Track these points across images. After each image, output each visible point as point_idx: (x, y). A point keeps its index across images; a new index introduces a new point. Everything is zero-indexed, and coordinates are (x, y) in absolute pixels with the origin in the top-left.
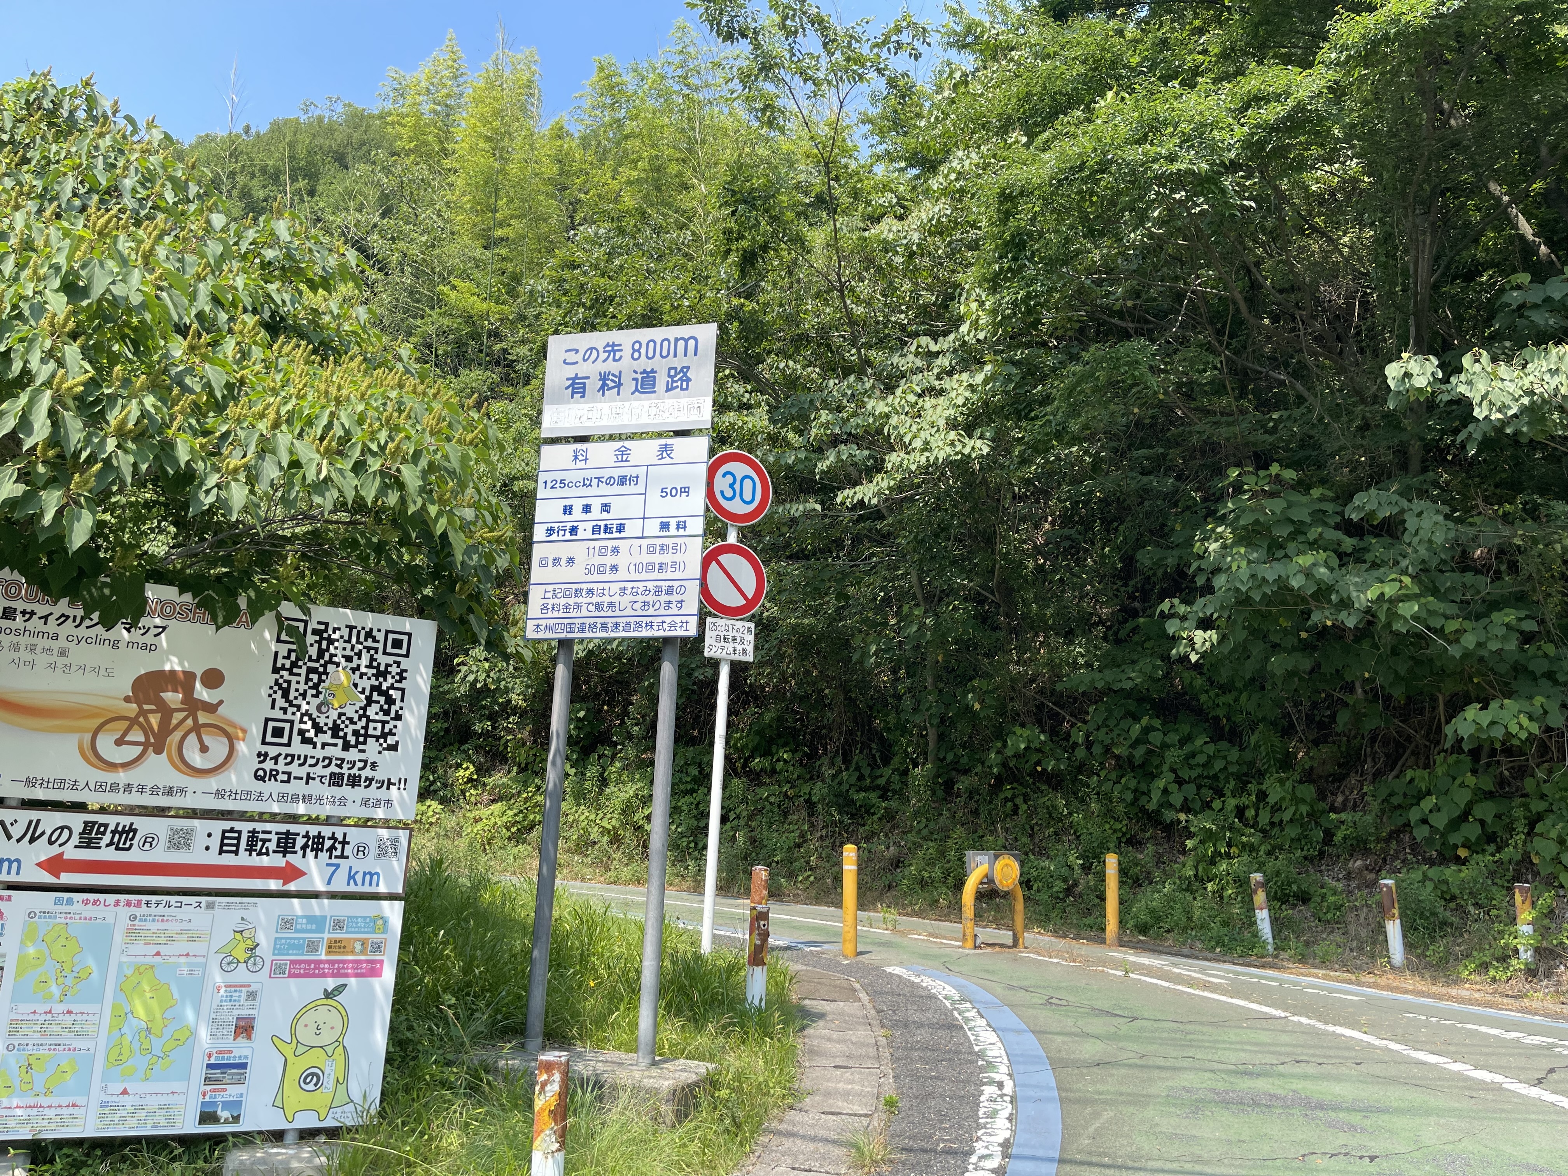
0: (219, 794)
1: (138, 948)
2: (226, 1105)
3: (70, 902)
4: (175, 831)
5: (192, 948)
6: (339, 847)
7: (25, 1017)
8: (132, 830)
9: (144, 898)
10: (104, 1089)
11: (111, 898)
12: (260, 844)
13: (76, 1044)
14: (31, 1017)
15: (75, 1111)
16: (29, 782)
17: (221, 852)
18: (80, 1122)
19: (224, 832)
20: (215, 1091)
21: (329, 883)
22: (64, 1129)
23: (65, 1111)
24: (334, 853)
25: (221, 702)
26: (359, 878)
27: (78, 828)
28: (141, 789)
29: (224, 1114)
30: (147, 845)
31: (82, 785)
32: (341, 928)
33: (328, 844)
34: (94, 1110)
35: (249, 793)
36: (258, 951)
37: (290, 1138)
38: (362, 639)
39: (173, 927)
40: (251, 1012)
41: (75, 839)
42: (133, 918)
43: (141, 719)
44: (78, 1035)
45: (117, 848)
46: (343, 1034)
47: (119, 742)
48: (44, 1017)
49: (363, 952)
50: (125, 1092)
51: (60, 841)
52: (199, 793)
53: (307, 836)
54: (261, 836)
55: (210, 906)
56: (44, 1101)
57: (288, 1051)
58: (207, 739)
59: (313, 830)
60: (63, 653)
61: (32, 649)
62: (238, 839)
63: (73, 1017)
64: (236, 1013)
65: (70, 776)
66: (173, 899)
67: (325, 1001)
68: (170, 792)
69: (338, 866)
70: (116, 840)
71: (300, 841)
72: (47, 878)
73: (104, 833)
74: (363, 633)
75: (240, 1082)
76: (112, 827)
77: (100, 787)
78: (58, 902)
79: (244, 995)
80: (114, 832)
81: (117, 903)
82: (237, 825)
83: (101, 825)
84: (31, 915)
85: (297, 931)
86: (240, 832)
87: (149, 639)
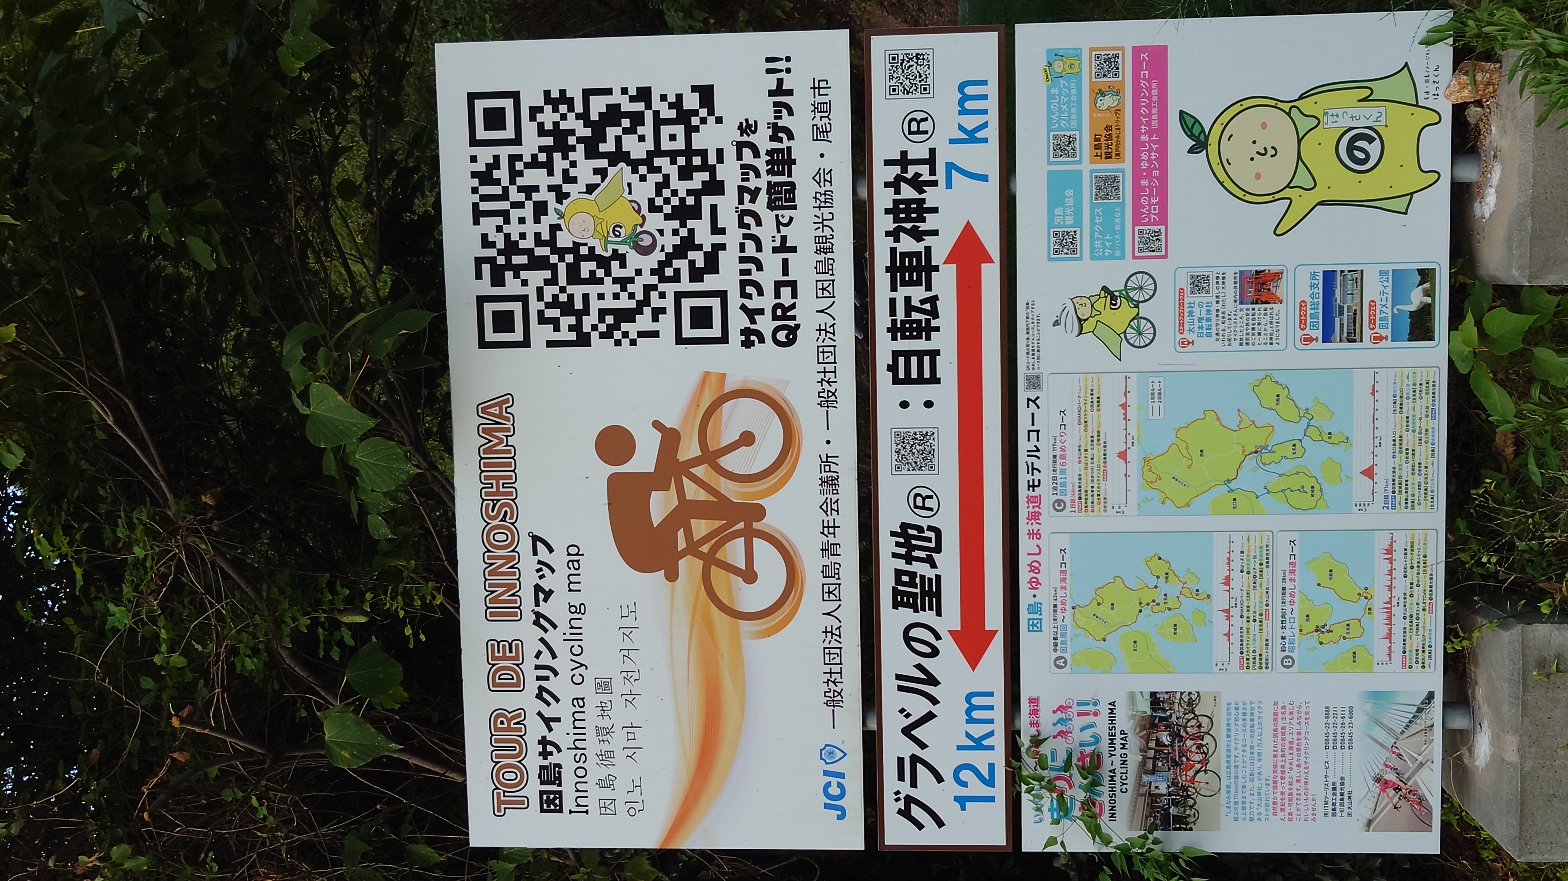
0: (828, 401)
1: (1113, 489)
2: (1399, 296)
3: (1035, 608)
4: (902, 463)
5: (1111, 400)
6: (912, 170)
7: (1236, 649)
8: (904, 532)
9: (1023, 492)
10: (1362, 507)
11: (1026, 545)
12: (915, 316)
13: (1282, 562)
14: (1235, 639)
15: (1399, 548)
16: (833, 700)
17: (934, 380)
18: (1419, 537)
19: (896, 381)
20: (1372, 322)
21: (984, 178)
22: (1430, 560)
23: (1399, 565)
24: (926, 177)
25: (657, 425)
26: (971, 122)
27: (907, 615)
28: (829, 529)
29: (1416, 298)
30: (929, 503)
31: (830, 621)
32: (1071, 141)
33: (908, 192)
34: (1401, 518)
35: (821, 350)
36: (1116, 286)
37: (1468, 173)
38: (497, 190)
39: (1074, 437)
40: (1230, 281)
41: (927, 617)
42: (1059, 506)
43: (705, 549)
44: (1267, 562)
45: (938, 549)
46: (1274, 103)
47: (749, 576)
48: (1236, 621)
49: (1118, 93)
50: (1369, 473)
51: (929, 637)
52: (828, 436)
53: (894, 234)
54: (901, 315)
55: (1034, 382)
56: (1380, 596)
57: (1303, 201)
58: (730, 436)
59: (883, 223)
60: (604, 686)
61: (604, 732)
62: (907, 354)
63: (1236, 575)
64: (1230, 306)
65: (818, 642)
66: (1024, 446)
67: (1212, 149)
68: (830, 483)
69: (950, 167)
70: (923, 554)
71: (907, 244)
72: (996, 650)
73: (912, 575)
74: (485, 190)
75: (1358, 277)
76: (901, 564)
77: (831, 593)
78: (1037, 627)
79: (1198, 298)
80: (909, 559)
81: (1034, 535)
82: (883, 359)
83: (898, 581)
84: (1060, 663)
85: (1078, 223)
86: (896, 354)
87: (558, 559)
